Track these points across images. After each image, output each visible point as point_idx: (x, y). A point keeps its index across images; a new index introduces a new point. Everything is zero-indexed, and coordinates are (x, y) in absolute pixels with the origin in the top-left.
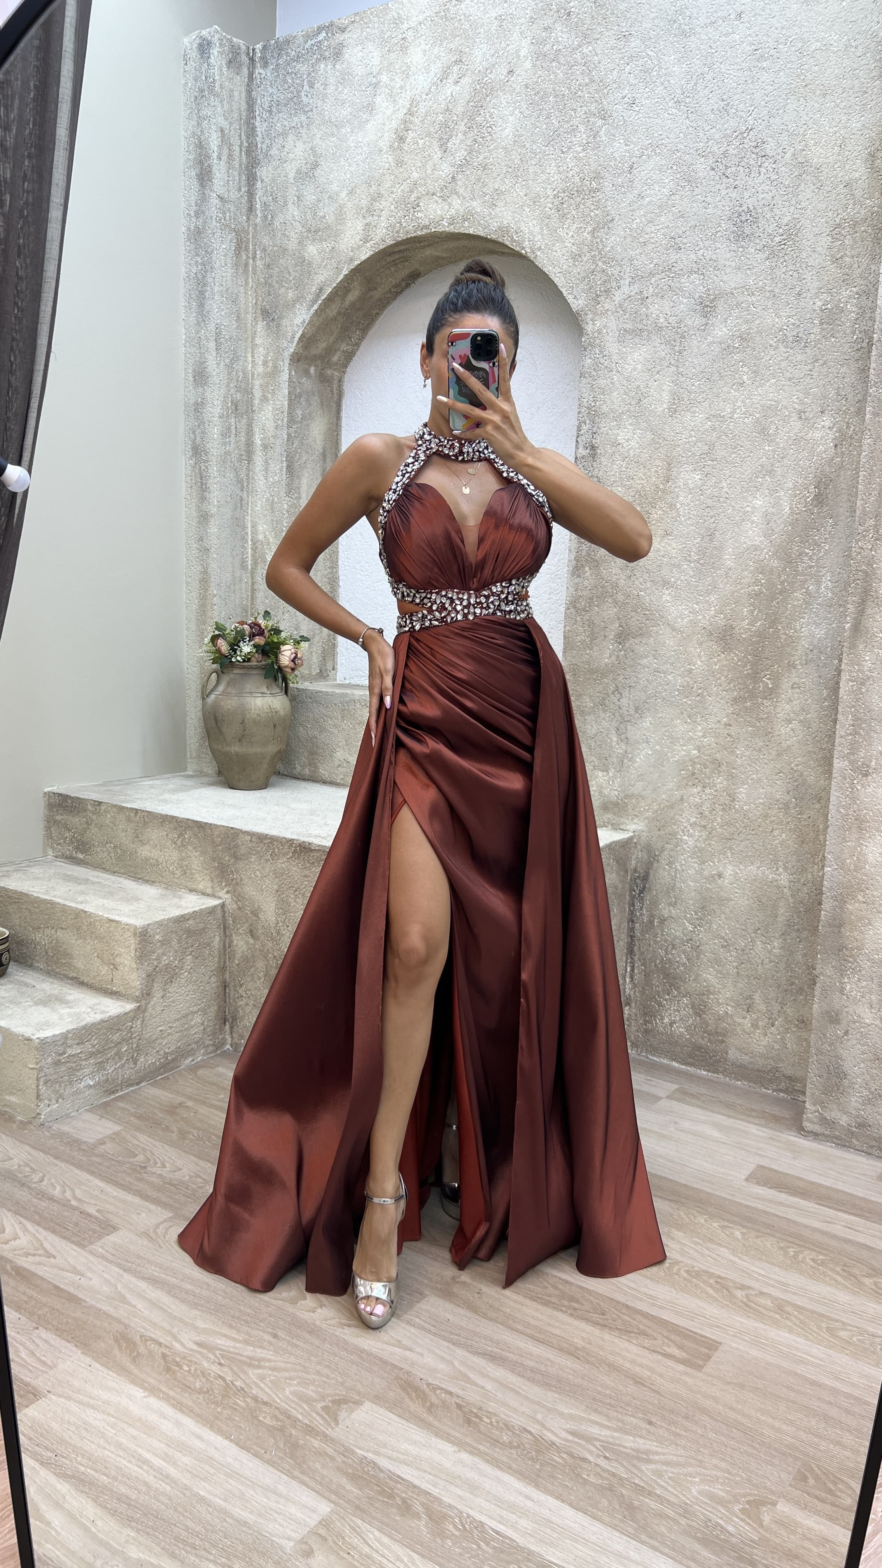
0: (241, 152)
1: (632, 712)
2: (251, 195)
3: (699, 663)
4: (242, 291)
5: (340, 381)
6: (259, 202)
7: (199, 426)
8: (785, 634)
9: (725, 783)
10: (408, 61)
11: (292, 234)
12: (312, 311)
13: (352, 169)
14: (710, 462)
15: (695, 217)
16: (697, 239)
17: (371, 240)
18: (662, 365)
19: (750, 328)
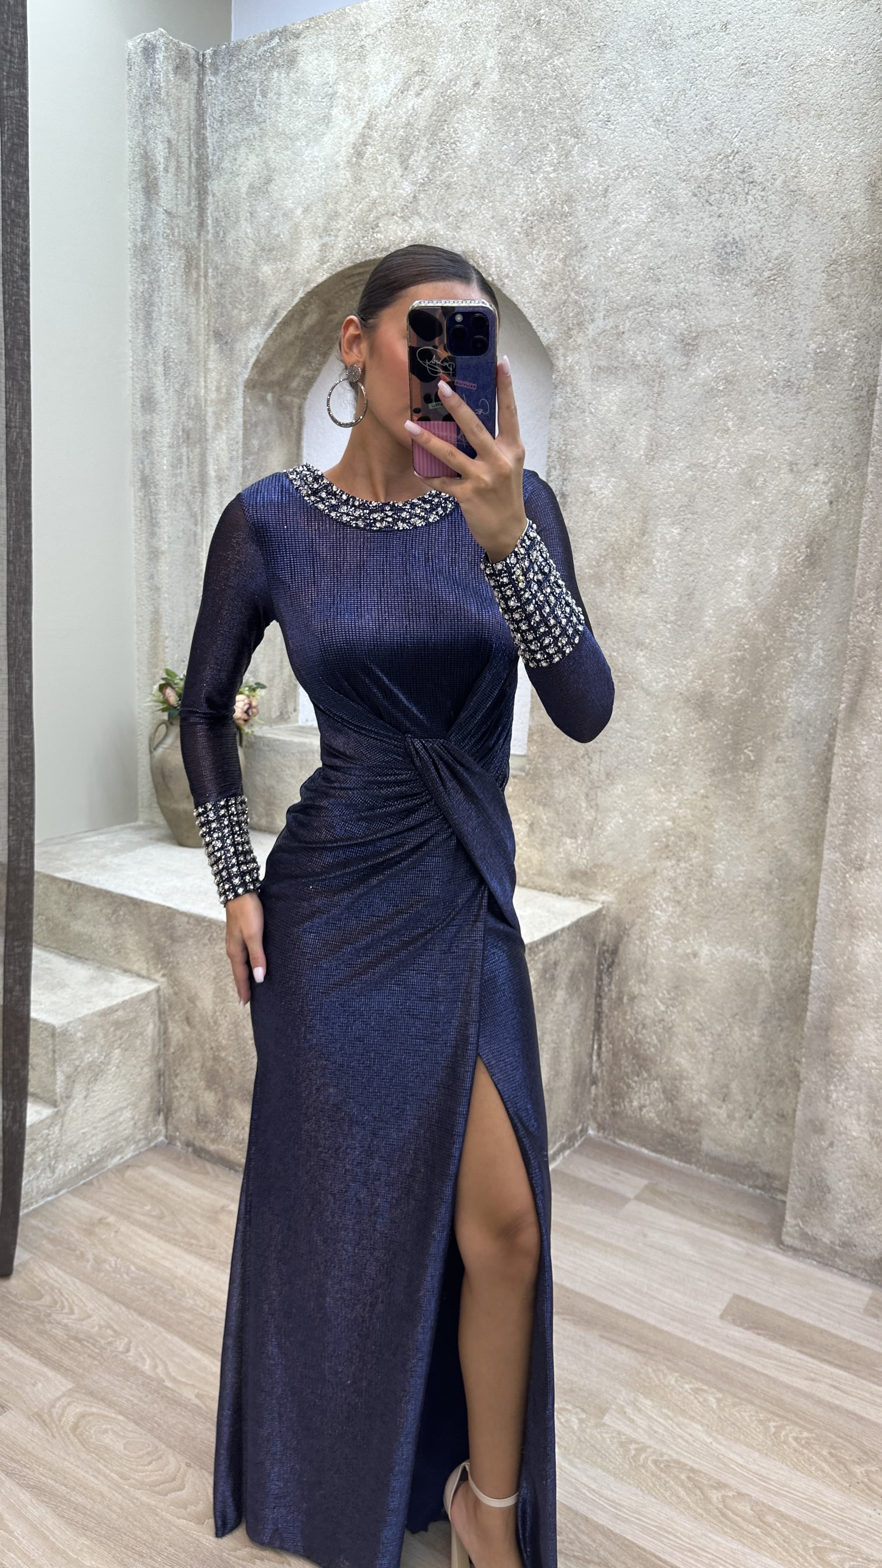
0: (190, 165)
1: (603, 777)
2: (202, 209)
3: (674, 730)
4: (193, 311)
5: (300, 408)
6: (210, 218)
7: (148, 455)
8: (770, 704)
9: (702, 857)
10: (367, 71)
11: (245, 252)
12: (267, 335)
13: (308, 185)
14: (690, 516)
15: (675, 247)
16: (678, 270)
17: (328, 261)
18: (639, 408)
19: (736, 370)
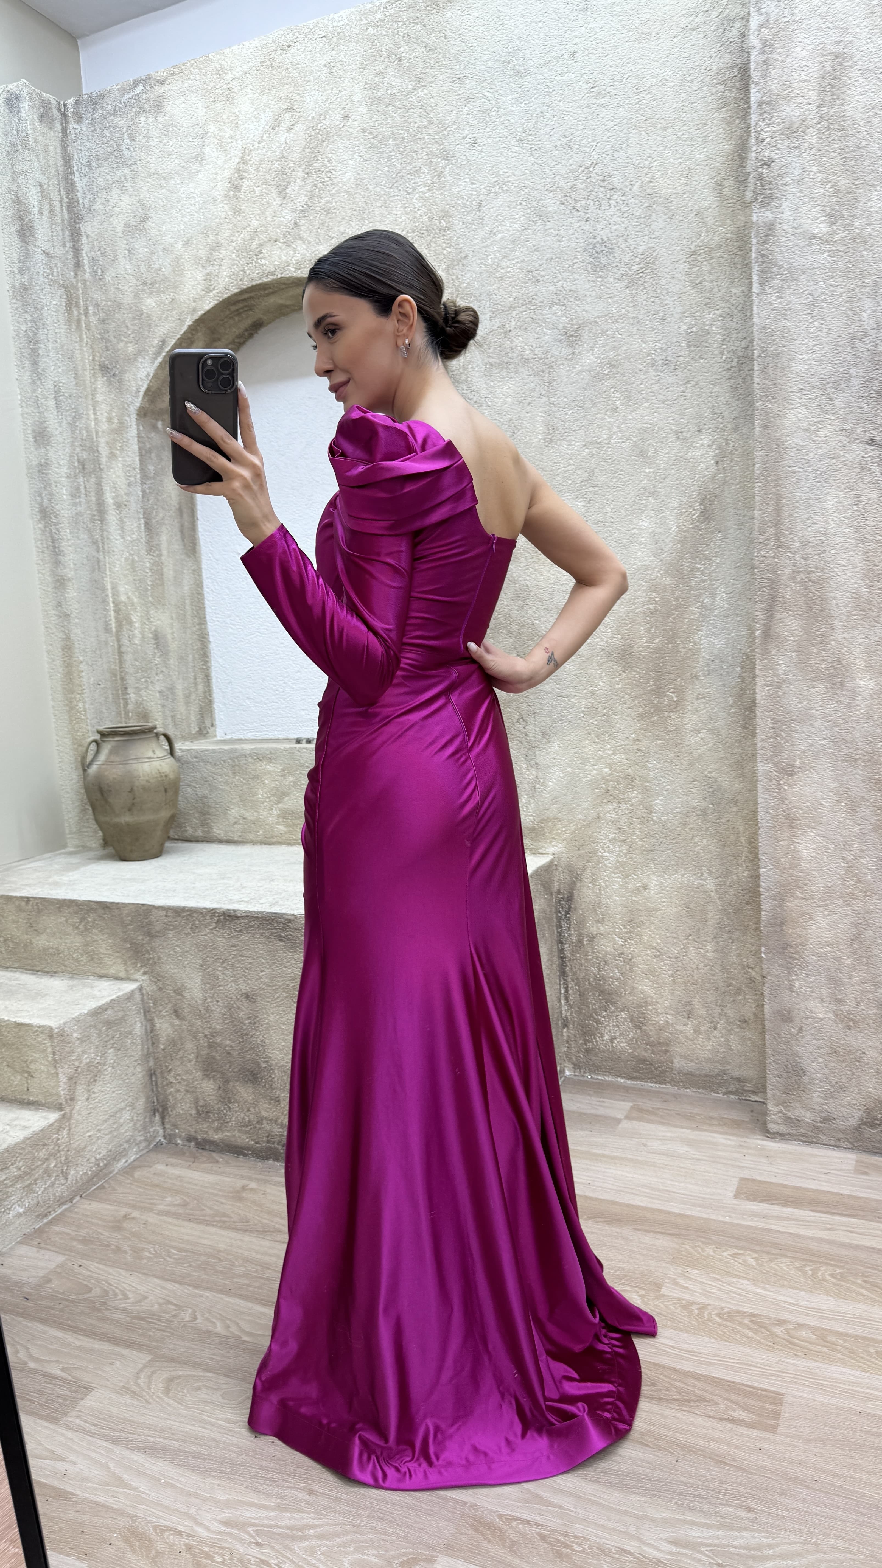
0: (62, 206)
1: (539, 738)
2: (77, 250)
3: (601, 683)
4: (78, 347)
6: (86, 258)
7: (45, 488)
8: (685, 648)
9: (640, 796)
10: (236, 111)
11: (126, 288)
12: (157, 364)
13: (186, 220)
14: (591, 489)
15: (550, 250)
16: (554, 271)
17: (214, 289)
18: (533, 397)
19: (618, 355)
